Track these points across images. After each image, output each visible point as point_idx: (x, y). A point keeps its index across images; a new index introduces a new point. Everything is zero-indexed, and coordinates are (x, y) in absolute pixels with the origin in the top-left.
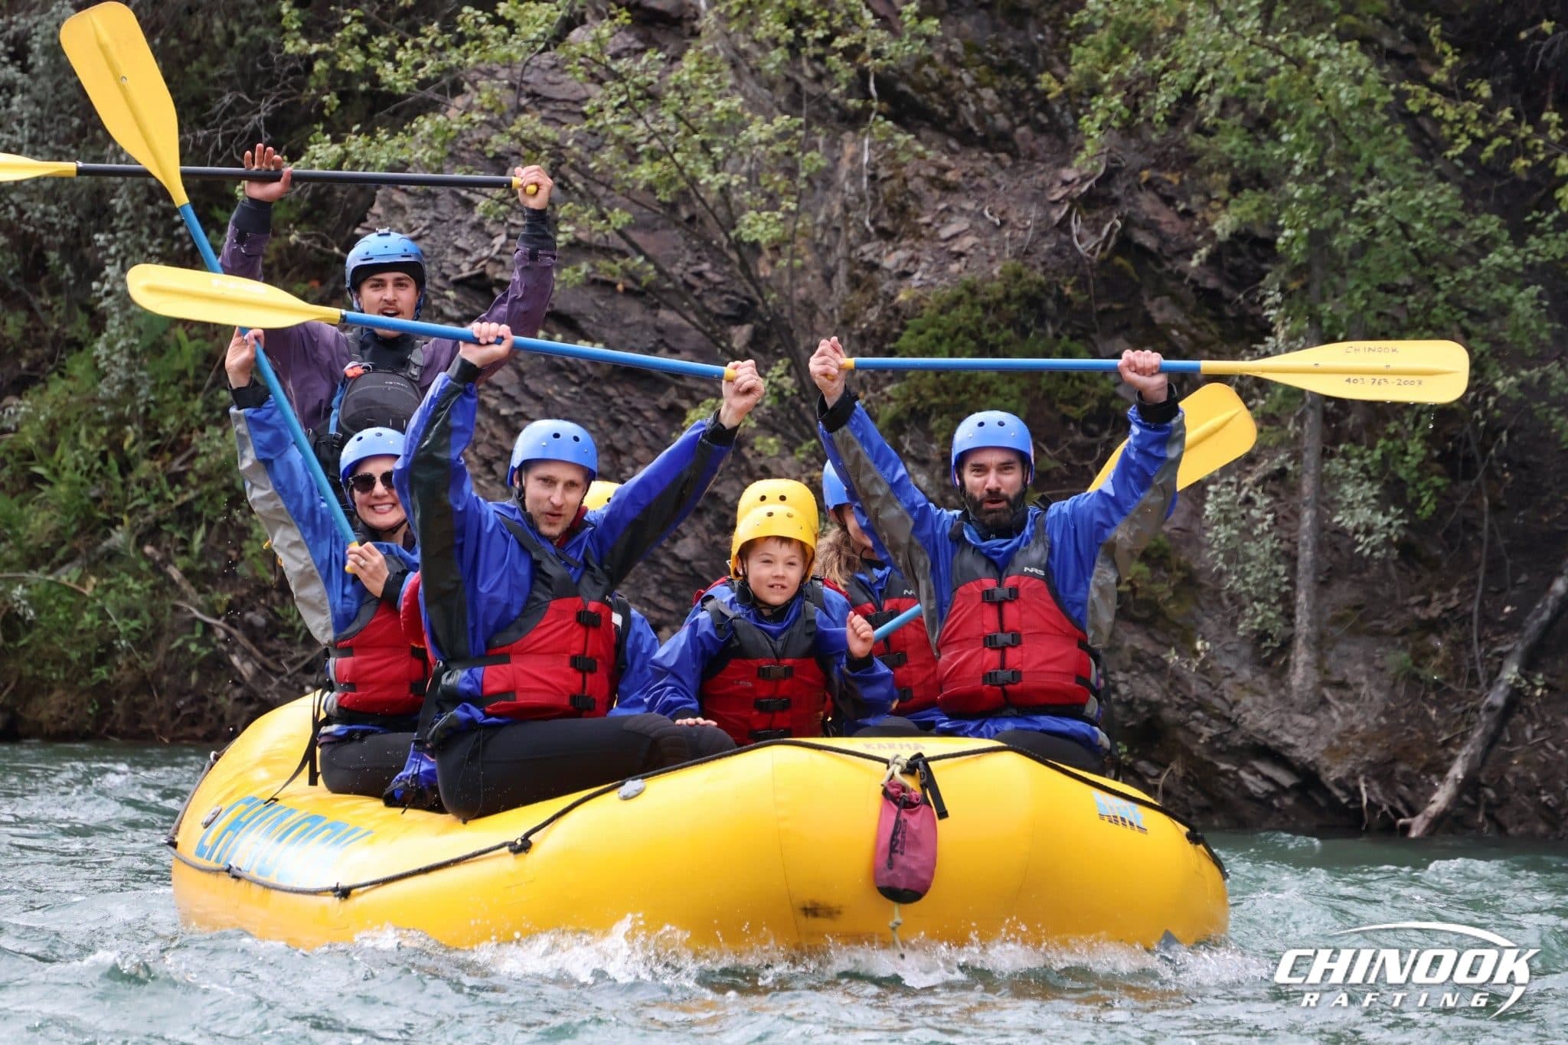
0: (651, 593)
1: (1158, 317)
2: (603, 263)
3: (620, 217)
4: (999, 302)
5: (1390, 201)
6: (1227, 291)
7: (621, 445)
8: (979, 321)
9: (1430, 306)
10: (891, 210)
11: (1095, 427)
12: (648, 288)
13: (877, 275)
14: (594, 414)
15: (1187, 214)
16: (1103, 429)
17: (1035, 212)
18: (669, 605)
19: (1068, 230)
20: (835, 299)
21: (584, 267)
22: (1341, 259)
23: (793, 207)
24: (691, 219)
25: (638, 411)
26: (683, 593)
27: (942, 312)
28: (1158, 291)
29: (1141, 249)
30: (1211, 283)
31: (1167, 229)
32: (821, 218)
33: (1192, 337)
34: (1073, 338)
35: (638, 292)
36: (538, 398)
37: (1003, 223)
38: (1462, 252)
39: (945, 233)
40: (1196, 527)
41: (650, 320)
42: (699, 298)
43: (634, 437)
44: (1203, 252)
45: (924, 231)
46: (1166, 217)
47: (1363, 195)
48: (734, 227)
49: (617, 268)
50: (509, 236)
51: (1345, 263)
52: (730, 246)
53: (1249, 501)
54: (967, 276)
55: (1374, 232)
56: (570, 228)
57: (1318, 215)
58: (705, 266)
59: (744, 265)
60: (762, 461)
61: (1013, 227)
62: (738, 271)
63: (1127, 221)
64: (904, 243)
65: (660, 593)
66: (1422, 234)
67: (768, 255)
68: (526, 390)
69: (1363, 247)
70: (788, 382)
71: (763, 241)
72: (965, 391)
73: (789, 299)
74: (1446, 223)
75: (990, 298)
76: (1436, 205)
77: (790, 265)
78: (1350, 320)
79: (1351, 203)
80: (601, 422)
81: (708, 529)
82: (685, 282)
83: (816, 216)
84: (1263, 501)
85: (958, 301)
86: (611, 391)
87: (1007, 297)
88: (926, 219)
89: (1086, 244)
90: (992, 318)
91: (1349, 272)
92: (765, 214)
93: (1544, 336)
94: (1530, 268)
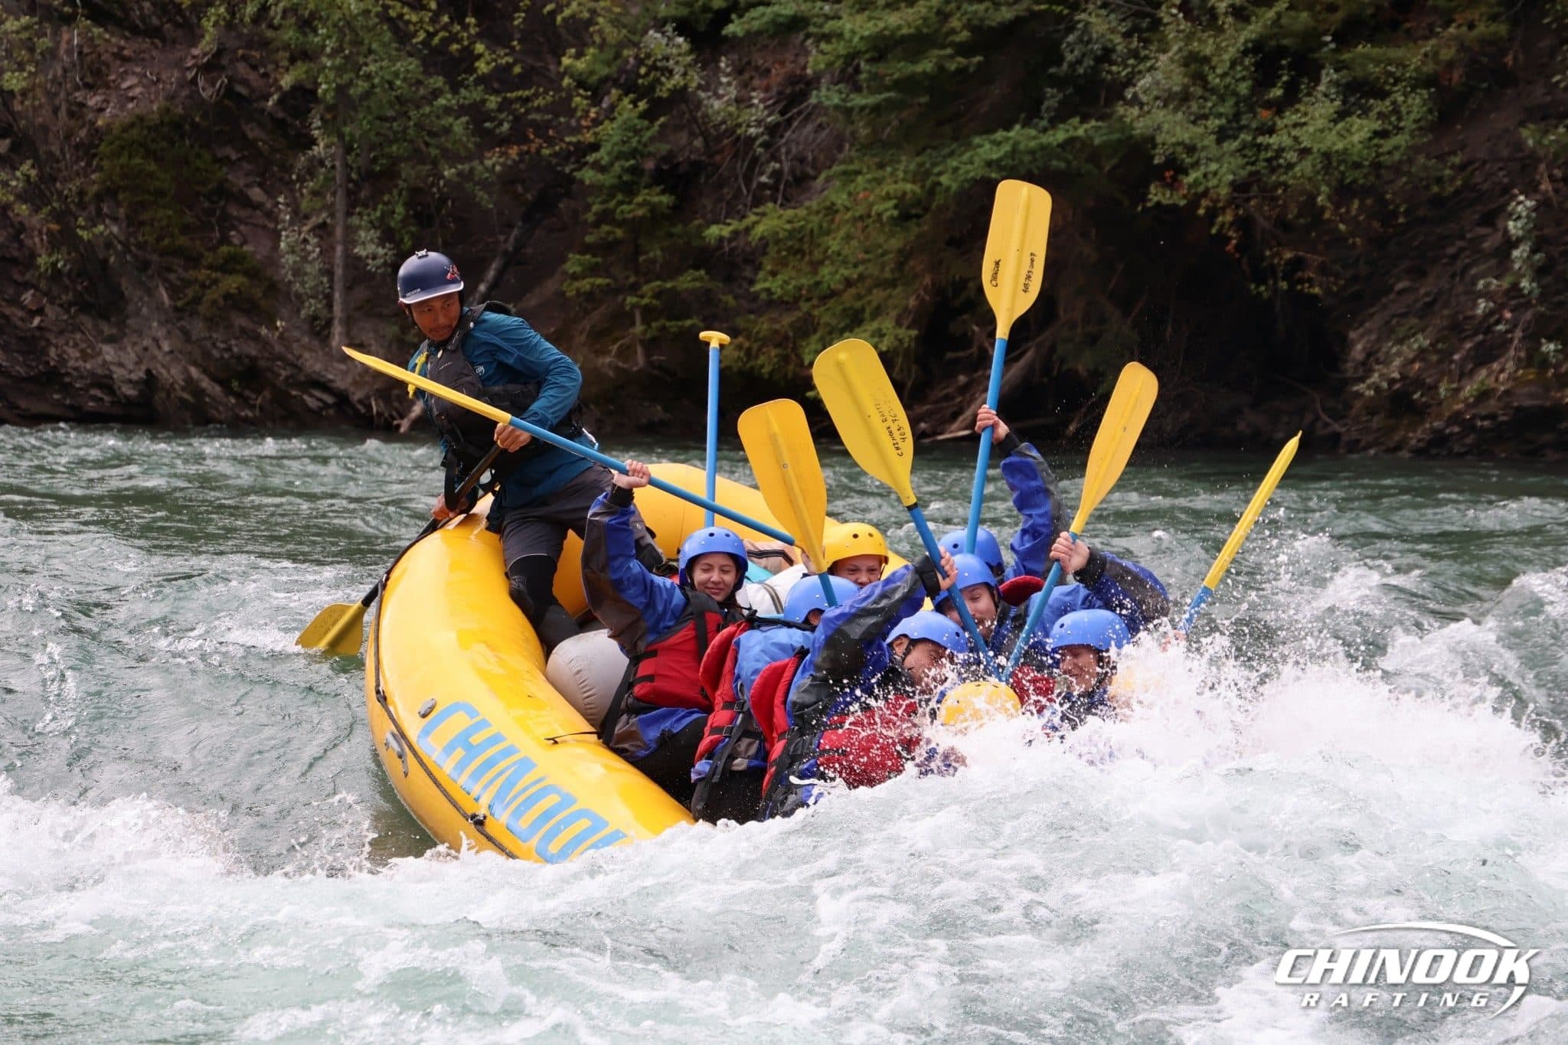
1: (250, 135)
4: (157, 126)
5: (382, 68)
6: (289, 120)
8: (145, 137)
9: (406, 128)
10: (92, 72)
11: (215, 198)
13: (84, 110)
15: (265, 75)
16: (220, 199)
17: (177, 74)
19: (196, 85)
20: (60, 124)
22: (354, 102)
23: (33, 69)
27: (123, 131)
28: (250, 119)
29: (239, 95)
30: (281, 115)
31: (254, 84)
32: (50, 77)
33: (271, 146)
34: (201, 146)
37: (158, 80)
38: (423, 97)
39: (124, 85)
40: (275, 256)
44: (275, 97)
45: (112, 85)
46: (253, 77)
47: (366, 65)
51: (357, 104)
53: (305, 241)
54: (137, 111)
55: (373, 86)
57: (341, 76)
59: (5, 104)
61: (164, 82)
63: (231, 79)
64: (100, 91)
66: (400, 87)
67: (19, 98)
69: (367, 95)
70: (33, 172)
71: (16, 90)
72: (139, 177)
73: (32, 124)
74: (413, 81)
75: (151, 124)
76: (408, 71)
77: (32, 104)
79: (359, 69)
83: (47, 75)
84: (314, 240)
85: (132, 125)
87: (162, 122)
88: (113, 78)
89: (207, 92)
90: (153, 135)
91: (359, 109)
92: (16, 74)
93: (470, 146)
94: (462, 107)
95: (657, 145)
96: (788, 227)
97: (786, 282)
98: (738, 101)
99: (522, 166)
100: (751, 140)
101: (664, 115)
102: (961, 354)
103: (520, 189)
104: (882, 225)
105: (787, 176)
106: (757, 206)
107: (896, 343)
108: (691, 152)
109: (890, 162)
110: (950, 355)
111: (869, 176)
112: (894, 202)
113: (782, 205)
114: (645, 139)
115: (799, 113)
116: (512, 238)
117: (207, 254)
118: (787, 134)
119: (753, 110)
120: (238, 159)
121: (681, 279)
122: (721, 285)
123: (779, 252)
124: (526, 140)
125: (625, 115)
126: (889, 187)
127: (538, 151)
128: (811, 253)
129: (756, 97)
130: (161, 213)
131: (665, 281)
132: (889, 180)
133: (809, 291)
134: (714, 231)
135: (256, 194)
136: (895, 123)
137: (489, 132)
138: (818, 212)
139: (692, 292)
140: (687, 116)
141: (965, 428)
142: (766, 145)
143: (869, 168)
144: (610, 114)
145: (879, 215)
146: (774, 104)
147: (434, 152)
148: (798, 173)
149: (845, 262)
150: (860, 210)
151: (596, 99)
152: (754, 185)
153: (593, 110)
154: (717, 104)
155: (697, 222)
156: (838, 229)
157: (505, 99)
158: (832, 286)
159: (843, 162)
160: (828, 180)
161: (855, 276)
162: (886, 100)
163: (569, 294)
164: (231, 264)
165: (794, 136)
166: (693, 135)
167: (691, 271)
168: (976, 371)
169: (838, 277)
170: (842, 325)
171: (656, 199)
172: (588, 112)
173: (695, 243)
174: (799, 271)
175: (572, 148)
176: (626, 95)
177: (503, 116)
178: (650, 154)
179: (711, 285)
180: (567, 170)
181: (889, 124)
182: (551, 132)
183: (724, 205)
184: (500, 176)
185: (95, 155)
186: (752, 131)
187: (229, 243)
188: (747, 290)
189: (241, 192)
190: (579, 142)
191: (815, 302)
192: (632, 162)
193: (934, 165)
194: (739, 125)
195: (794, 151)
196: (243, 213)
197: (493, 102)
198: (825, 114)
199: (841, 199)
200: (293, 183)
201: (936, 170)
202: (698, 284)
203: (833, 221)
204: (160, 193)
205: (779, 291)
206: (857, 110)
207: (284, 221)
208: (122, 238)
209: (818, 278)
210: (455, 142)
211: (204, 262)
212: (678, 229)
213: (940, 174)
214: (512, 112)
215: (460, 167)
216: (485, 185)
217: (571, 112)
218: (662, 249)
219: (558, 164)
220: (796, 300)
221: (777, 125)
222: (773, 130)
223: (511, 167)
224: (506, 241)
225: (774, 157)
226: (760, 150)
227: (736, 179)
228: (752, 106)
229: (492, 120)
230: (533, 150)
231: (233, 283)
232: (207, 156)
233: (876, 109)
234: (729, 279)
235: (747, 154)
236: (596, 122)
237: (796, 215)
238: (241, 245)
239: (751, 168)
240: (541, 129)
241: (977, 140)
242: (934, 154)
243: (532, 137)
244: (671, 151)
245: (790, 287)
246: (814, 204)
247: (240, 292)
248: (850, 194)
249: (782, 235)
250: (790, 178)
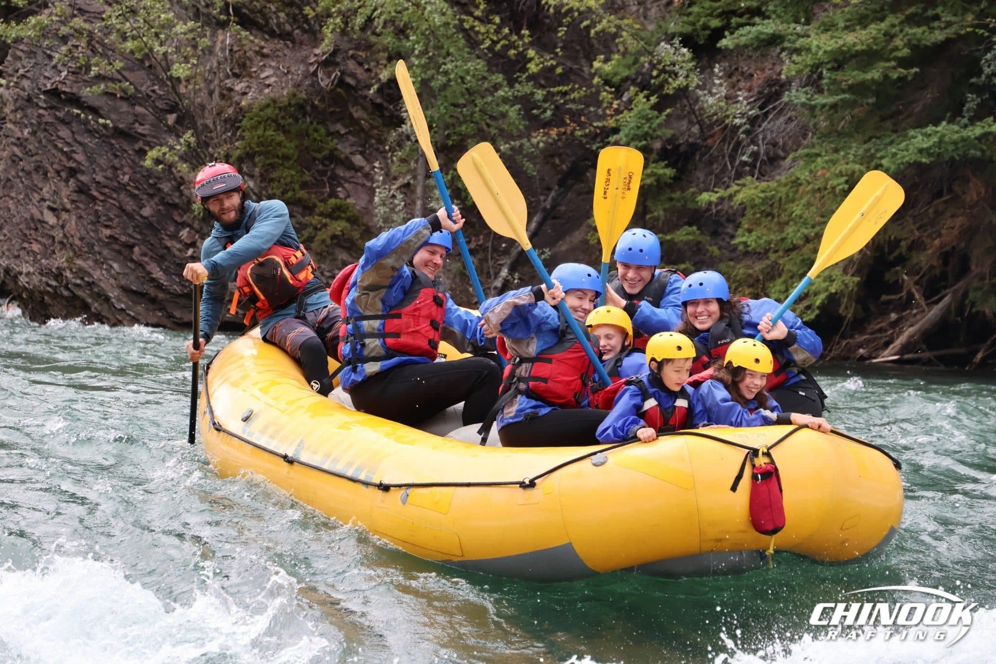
0: (130, 231)
1: (355, 115)
2: (110, 84)
3: (119, 64)
4: (286, 107)
5: (456, 67)
6: (385, 104)
7: (118, 166)
8: (277, 115)
9: (473, 113)
10: (239, 65)
11: (327, 163)
12: (131, 96)
13: (232, 93)
14: (107, 152)
15: (369, 70)
16: (331, 163)
17: (302, 68)
18: (139, 237)
19: (317, 76)
20: (214, 103)
21: (102, 86)
22: (435, 92)
23: (195, 62)
24: (150, 66)
25: (126, 151)
26: (145, 231)
27: (261, 110)
28: (356, 103)
29: (348, 85)
30: (379, 101)
31: (360, 77)
32: (208, 68)
33: (370, 124)
34: (318, 123)
35: (127, 98)
36: (80, 144)
37: (288, 72)
38: (487, 90)
39: (263, 75)
40: (370, 207)
41: (131, 110)
42: (153, 101)
43: (124, 162)
44: (376, 87)
45: (254, 75)
46: (359, 71)
47: (445, 64)
48: (169, 70)
49: (117, 87)
50: (68, 72)
51: (437, 93)
52: (167, 78)
53: (394, 196)
54: (272, 95)
55: (449, 80)
56: (97, 69)
57: (425, 73)
58: (156, 87)
59: (174, 88)
60: (180, 174)
61: (293, 74)
62: (171, 90)
63: (343, 73)
64: (245, 79)
65: (134, 231)
66: (470, 82)
67: (184, 83)
68: (75, 140)
69: (444, 87)
70: (192, 140)
71: (182, 77)
72: (271, 145)
73: (193, 103)
74: (480, 77)
75: (282, 105)
76: (476, 69)
77: (194, 88)
78: (439, 118)
79: (439, 67)
80: (109, 155)
81: (156, 204)
82: (147, 94)
83: (205, 66)
84: (400, 196)
85: (268, 106)
86: (113, 142)
87: (290, 104)
88: (254, 69)
89: (325, 82)
90: (283, 114)
91: (439, 97)
92: (183, 65)
93: (521, 127)
94: (516, 97)
95: (664, 130)
96: (762, 195)
97: (759, 238)
98: (727, 98)
99: (559, 144)
100: (736, 128)
101: (670, 107)
102: (893, 297)
103: (557, 161)
104: (835, 195)
105: (762, 156)
106: (738, 179)
107: (843, 287)
108: (689, 136)
109: (843, 148)
110: (884, 298)
111: (827, 158)
112: (845, 178)
113: (757, 179)
114: (654, 126)
115: (774, 108)
116: (550, 198)
117: (319, 204)
118: (764, 125)
119: (739, 105)
120: (346, 134)
121: (678, 233)
122: (708, 238)
123: (754, 214)
124: (563, 124)
125: (640, 107)
126: (842, 167)
127: (572, 133)
128: (779, 215)
129: (742, 95)
130: (286, 173)
131: (666, 234)
132: (842, 162)
133: (776, 245)
134: (705, 197)
135: (358, 160)
136: (848, 118)
137: (536, 117)
138: (785, 185)
139: (687, 243)
140: (687, 108)
141: (895, 355)
142: (747, 132)
143: (826, 152)
144: (628, 105)
145: (833, 188)
146: (755, 101)
147: (493, 131)
148: (771, 153)
149: (805, 223)
150: (819, 184)
151: (618, 93)
152: (737, 163)
153: (616, 102)
154: (711, 100)
155: (691, 190)
156: (801, 198)
157: (549, 92)
158: (795, 242)
159: (807, 147)
160: (794, 160)
161: (813, 234)
162: (842, 100)
163: (591, 242)
164: (336, 213)
165: (769, 126)
166: (691, 123)
167: (686, 227)
168: (904, 310)
169: (799, 234)
170: (800, 272)
171: (661, 171)
172: (611, 104)
173: (691, 206)
174: (769, 229)
175: (598, 131)
176: (642, 91)
177: (546, 105)
178: (658, 137)
179: (700, 238)
180: (594, 148)
181: (843, 118)
182: (583, 119)
183: (713, 177)
184: (542, 151)
185: (238, 128)
186: (737, 121)
187: (337, 197)
188: (729, 243)
189: (347, 158)
190: (604, 127)
191: (781, 253)
192: (644, 143)
193: (877, 150)
194: (727, 117)
195: (769, 137)
196: (348, 174)
197: (540, 94)
198: (794, 110)
199: (804, 175)
200: (385, 152)
201: (879, 155)
202: (691, 237)
203: (797, 192)
204: (286, 158)
205: (753, 243)
206: (819, 107)
207: (378, 181)
208: (256, 191)
209: (783, 235)
210: (510, 124)
211: (317, 210)
212: (677, 195)
213: (882, 158)
214: (554, 102)
215: (512, 143)
216: (531, 158)
217: (598, 104)
218: (665, 210)
219: (587, 143)
220: (767, 251)
221: (757, 117)
222: (753, 121)
223: (551, 144)
224: (545, 200)
225: (753, 142)
226: (743, 136)
227: (724, 157)
228: (738, 102)
229: (538, 108)
230: (569, 132)
231: (338, 226)
232: (323, 130)
233: (834, 106)
234: (715, 234)
235: (733, 139)
236: (618, 112)
237: (769, 186)
238: (345, 198)
239: (735, 150)
240: (575, 116)
241: (912, 133)
242: (878, 142)
243: (568, 121)
244: (674, 135)
245: (762, 241)
246: (783, 179)
247: (343, 234)
248: (811, 172)
249: (757, 201)
250: (765, 158)
